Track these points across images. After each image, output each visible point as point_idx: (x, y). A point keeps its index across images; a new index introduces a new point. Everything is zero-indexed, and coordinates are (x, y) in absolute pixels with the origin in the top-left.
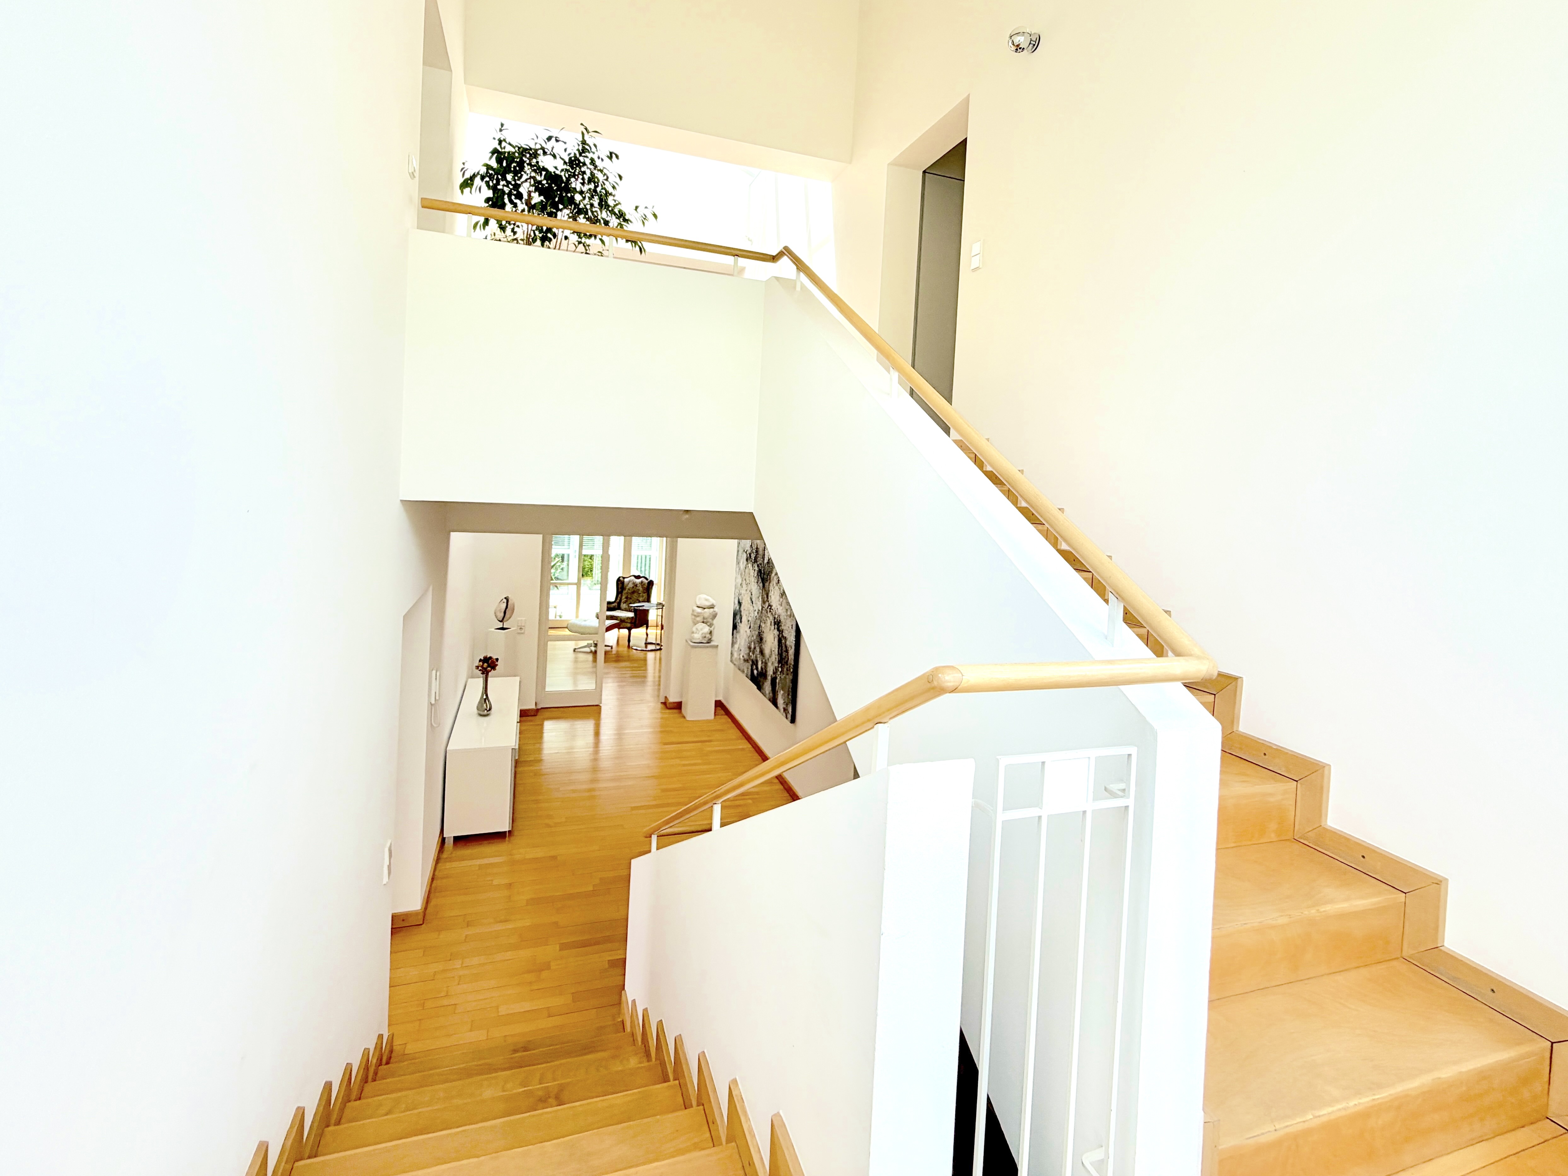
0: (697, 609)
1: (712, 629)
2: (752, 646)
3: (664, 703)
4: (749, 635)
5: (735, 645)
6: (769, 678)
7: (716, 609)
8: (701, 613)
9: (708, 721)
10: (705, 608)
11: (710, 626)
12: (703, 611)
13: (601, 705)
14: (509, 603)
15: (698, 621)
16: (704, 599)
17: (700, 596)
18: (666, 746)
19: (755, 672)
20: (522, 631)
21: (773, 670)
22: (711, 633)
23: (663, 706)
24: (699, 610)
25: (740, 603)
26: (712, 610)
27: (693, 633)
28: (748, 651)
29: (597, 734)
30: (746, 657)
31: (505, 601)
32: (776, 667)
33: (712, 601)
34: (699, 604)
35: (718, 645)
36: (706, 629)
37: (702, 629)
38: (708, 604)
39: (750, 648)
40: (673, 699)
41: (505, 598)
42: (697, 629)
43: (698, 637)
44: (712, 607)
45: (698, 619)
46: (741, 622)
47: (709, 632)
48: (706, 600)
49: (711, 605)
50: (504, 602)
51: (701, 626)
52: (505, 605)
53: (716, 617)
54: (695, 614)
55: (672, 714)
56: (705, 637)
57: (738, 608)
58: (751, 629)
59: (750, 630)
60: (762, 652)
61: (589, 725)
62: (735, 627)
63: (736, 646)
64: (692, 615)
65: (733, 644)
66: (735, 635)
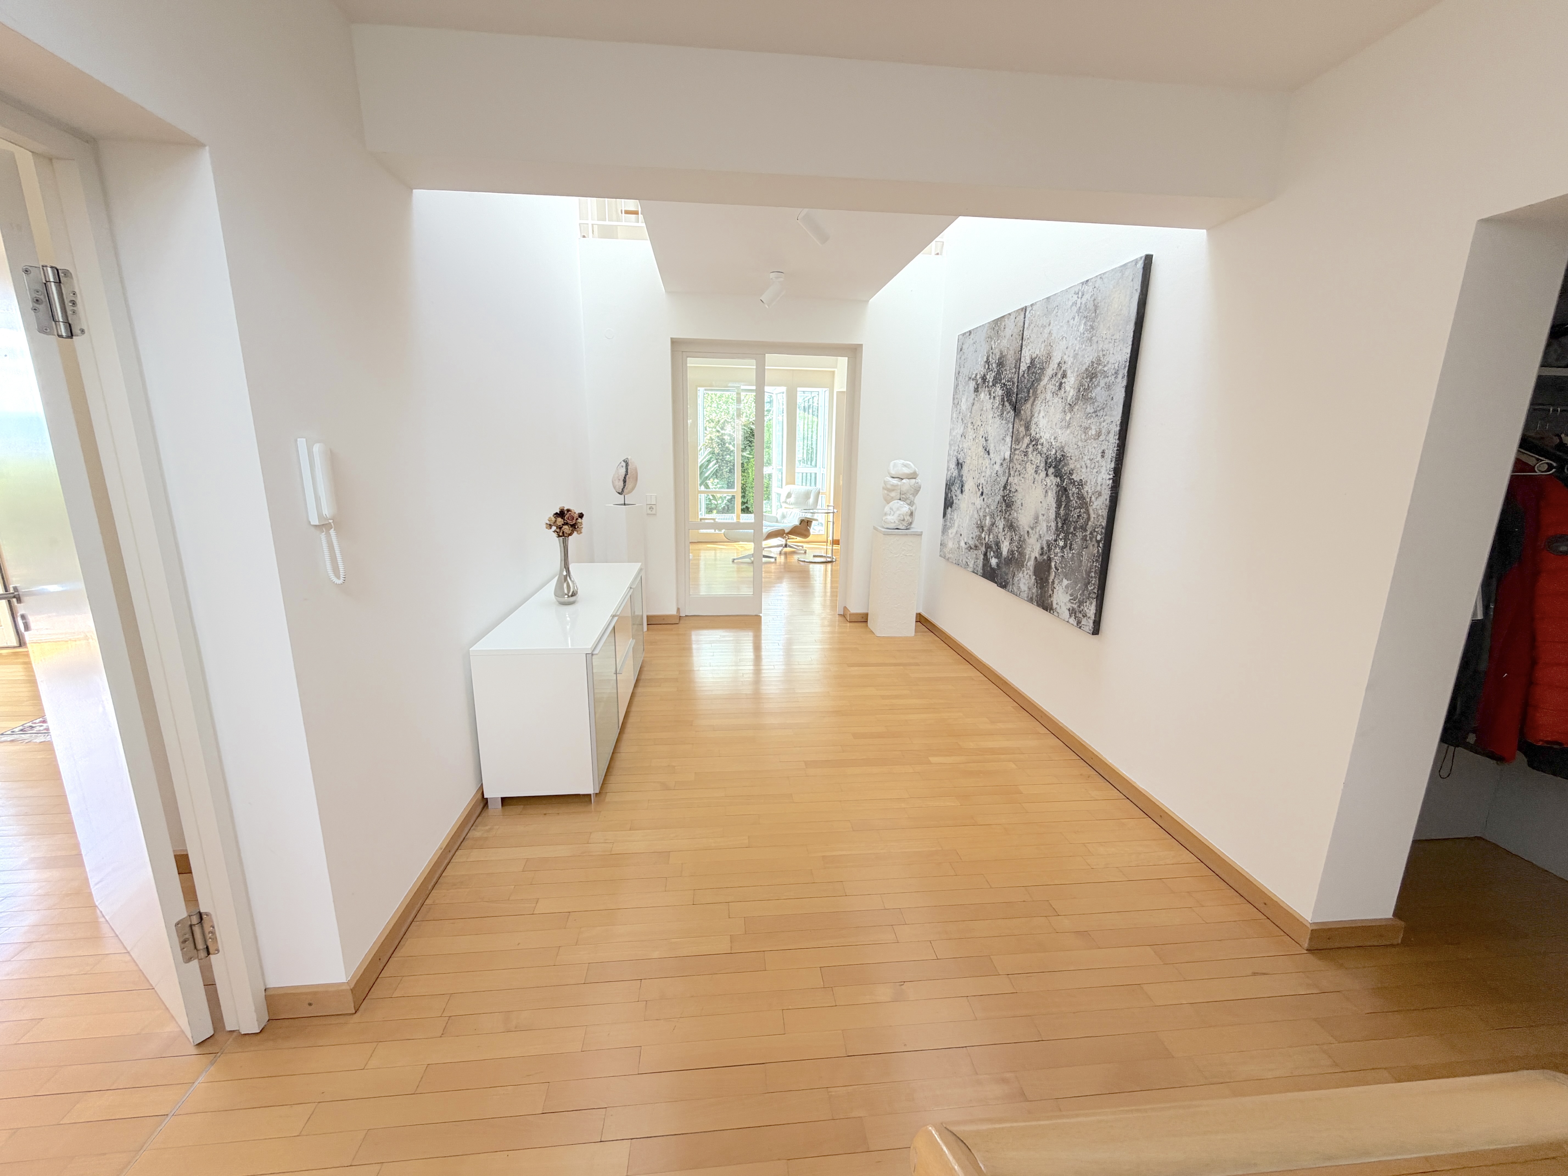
0: (891, 479)
1: (913, 508)
2: (988, 521)
3: (843, 616)
4: (979, 507)
5: (950, 531)
6: (1031, 564)
7: (919, 480)
8: (897, 485)
9: (906, 639)
10: (902, 479)
11: (911, 504)
12: (899, 483)
13: (761, 615)
14: (629, 467)
15: (892, 498)
16: (899, 466)
17: (895, 461)
18: (852, 668)
19: (994, 562)
20: (654, 512)
21: (1042, 548)
22: (911, 514)
23: (842, 619)
24: (895, 481)
25: (959, 465)
26: (913, 481)
27: (886, 514)
28: (977, 532)
29: (757, 648)
30: (971, 543)
31: (624, 464)
32: (1048, 541)
33: (914, 467)
34: (893, 472)
35: (922, 532)
36: (906, 508)
37: (898, 509)
38: (906, 471)
39: (981, 527)
40: (855, 608)
41: (624, 461)
42: (891, 509)
43: (892, 519)
44: (913, 476)
45: (893, 494)
46: (962, 492)
47: (909, 512)
48: (905, 466)
49: (911, 474)
50: (622, 466)
51: (895, 504)
52: (624, 470)
53: (918, 491)
54: (889, 486)
55: (858, 629)
56: (904, 520)
57: (955, 473)
58: (984, 496)
59: (982, 498)
60: (1011, 526)
61: (747, 638)
62: (948, 504)
63: (952, 532)
64: (883, 488)
65: (945, 530)
66: (948, 516)
